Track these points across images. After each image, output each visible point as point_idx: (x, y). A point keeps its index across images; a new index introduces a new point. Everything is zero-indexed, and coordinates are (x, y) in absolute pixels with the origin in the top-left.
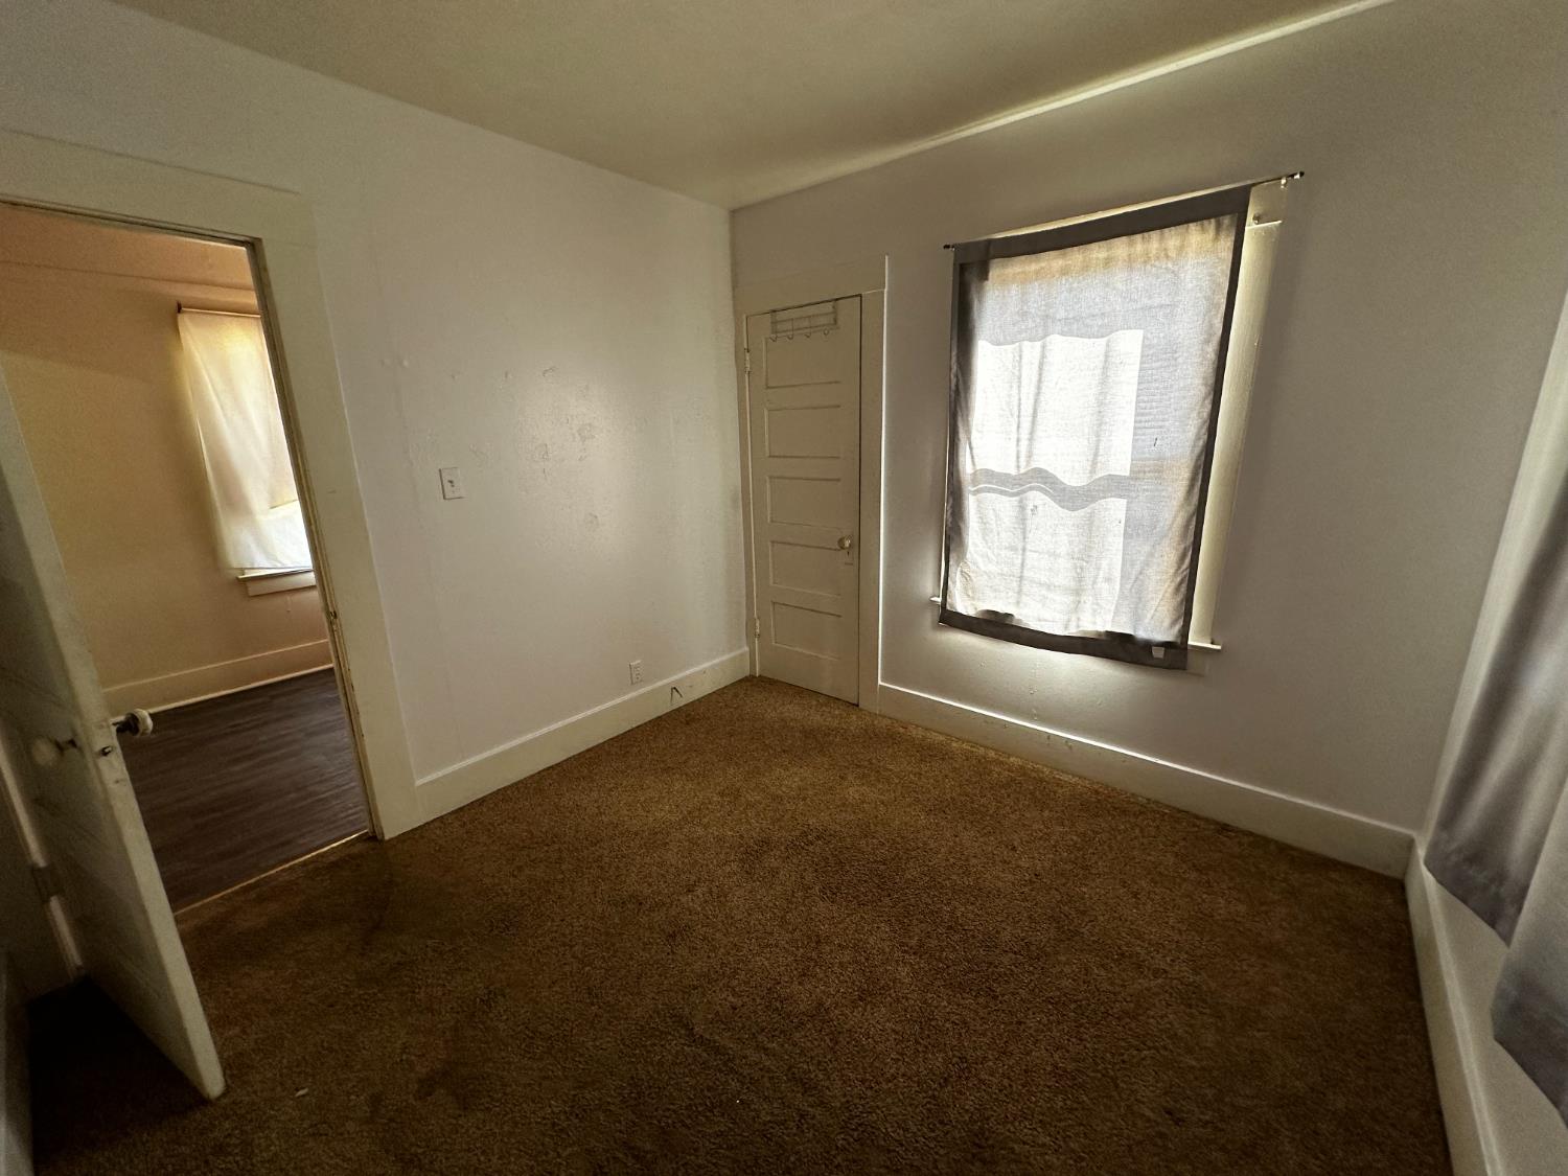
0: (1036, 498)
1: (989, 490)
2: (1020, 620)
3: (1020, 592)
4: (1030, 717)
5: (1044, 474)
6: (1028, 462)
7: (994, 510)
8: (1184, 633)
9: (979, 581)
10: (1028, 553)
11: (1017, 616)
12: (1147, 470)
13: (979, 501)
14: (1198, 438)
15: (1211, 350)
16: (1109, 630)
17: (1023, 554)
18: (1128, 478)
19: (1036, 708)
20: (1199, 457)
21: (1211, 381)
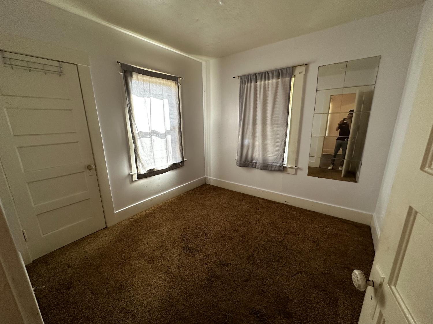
0: (154, 137)
1: (143, 137)
2: (156, 169)
3: (155, 162)
4: (159, 192)
5: (155, 131)
6: (151, 129)
7: (145, 142)
8: (183, 159)
9: (144, 163)
10: (154, 152)
11: (155, 168)
12: (173, 129)
13: (141, 141)
14: (178, 122)
15: (178, 105)
16: (173, 163)
17: (153, 152)
18: (170, 131)
19: (160, 189)
20: (179, 126)
21: (179, 111)
